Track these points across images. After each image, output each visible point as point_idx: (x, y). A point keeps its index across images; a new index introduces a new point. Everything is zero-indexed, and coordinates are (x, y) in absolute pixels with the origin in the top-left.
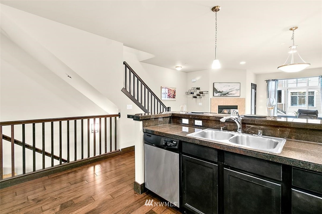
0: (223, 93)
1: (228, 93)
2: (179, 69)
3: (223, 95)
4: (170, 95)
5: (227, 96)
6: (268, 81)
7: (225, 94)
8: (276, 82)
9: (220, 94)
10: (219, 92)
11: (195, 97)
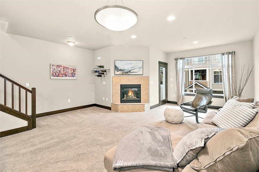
0: (125, 71)
1: (130, 72)
2: (71, 44)
3: (125, 74)
4: (67, 74)
5: (128, 74)
6: (176, 59)
7: (127, 73)
8: (183, 61)
9: (121, 72)
10: (121, 70)
11: (99, 76)
